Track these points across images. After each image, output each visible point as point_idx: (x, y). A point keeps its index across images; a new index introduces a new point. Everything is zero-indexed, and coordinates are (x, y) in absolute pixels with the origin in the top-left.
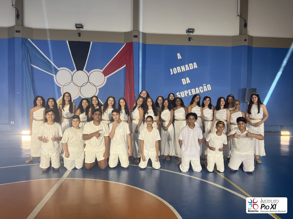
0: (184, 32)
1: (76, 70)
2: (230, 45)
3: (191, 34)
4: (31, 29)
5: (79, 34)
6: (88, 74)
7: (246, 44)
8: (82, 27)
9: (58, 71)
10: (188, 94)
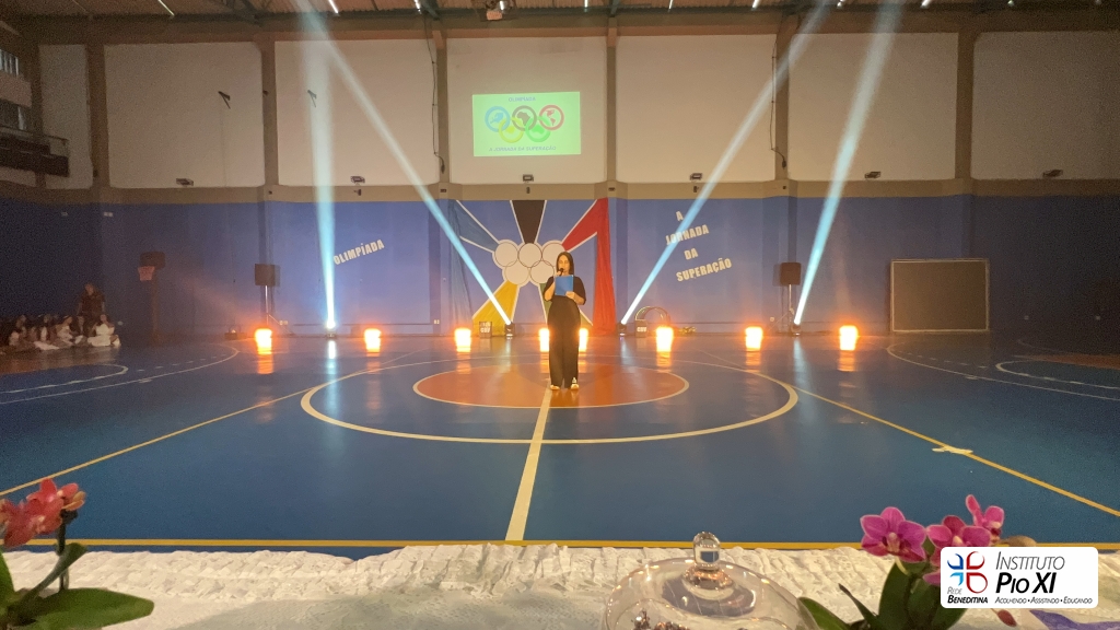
0: (687, 180)
1: (523, 243)
2: (760, 195)
3: (698, 181)
4: (460, 186)
5: (528, 190)
6: (542, 248)
7: (786, 193)
8: (532, 179)
9: (498, 245)
10: (695, 275)
